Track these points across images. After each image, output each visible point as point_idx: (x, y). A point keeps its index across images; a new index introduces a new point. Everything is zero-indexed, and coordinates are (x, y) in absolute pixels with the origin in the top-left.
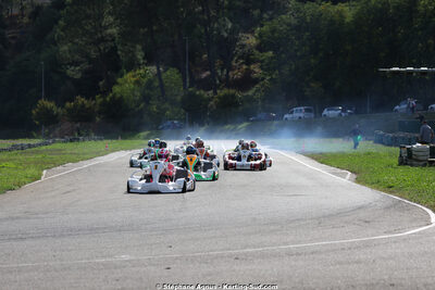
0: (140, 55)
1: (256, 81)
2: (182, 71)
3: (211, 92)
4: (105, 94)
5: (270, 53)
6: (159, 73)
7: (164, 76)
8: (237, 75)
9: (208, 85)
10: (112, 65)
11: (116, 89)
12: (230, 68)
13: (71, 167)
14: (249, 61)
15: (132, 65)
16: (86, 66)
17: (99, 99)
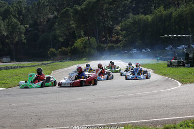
0: (82, 33)
1: (120, 41)
2: (96, 38)
3: (106, 45)
4: (71, 46)
5: (125, 32)
6: (89, 39)
7: (90, 40)
8: (114, 39)
9: (105, 42)
10: (74, 37)
11: (75, 44)
12: (112, 37)
13: (61, 70)
14: (118, 35)
15: (80, 37)
16: (65, 37)
17: (69, 48)
